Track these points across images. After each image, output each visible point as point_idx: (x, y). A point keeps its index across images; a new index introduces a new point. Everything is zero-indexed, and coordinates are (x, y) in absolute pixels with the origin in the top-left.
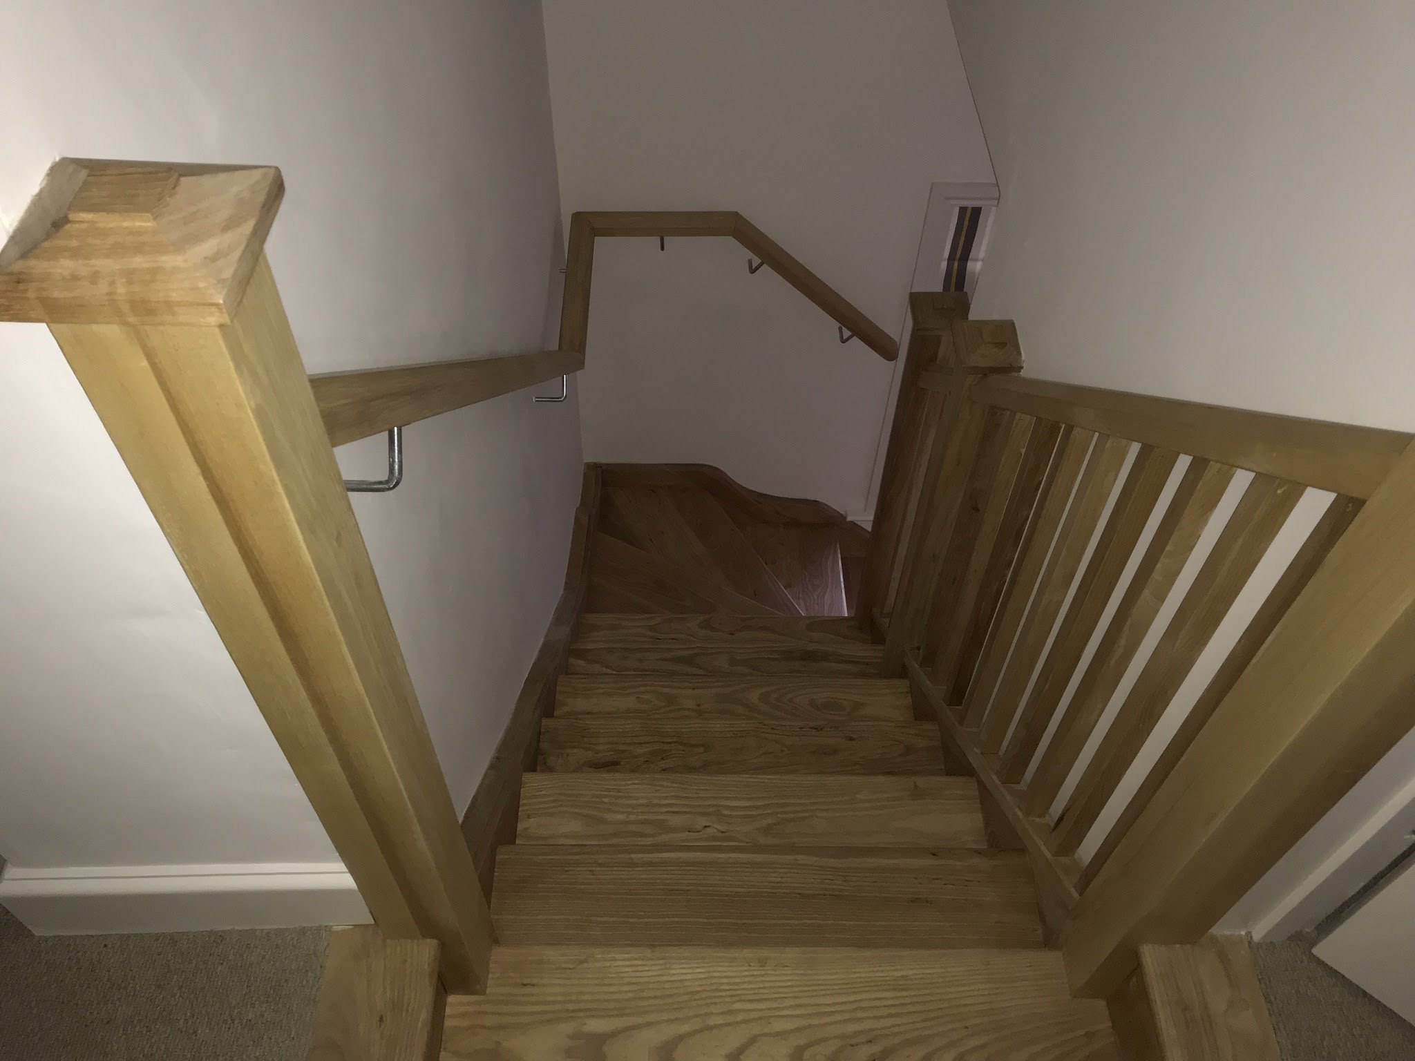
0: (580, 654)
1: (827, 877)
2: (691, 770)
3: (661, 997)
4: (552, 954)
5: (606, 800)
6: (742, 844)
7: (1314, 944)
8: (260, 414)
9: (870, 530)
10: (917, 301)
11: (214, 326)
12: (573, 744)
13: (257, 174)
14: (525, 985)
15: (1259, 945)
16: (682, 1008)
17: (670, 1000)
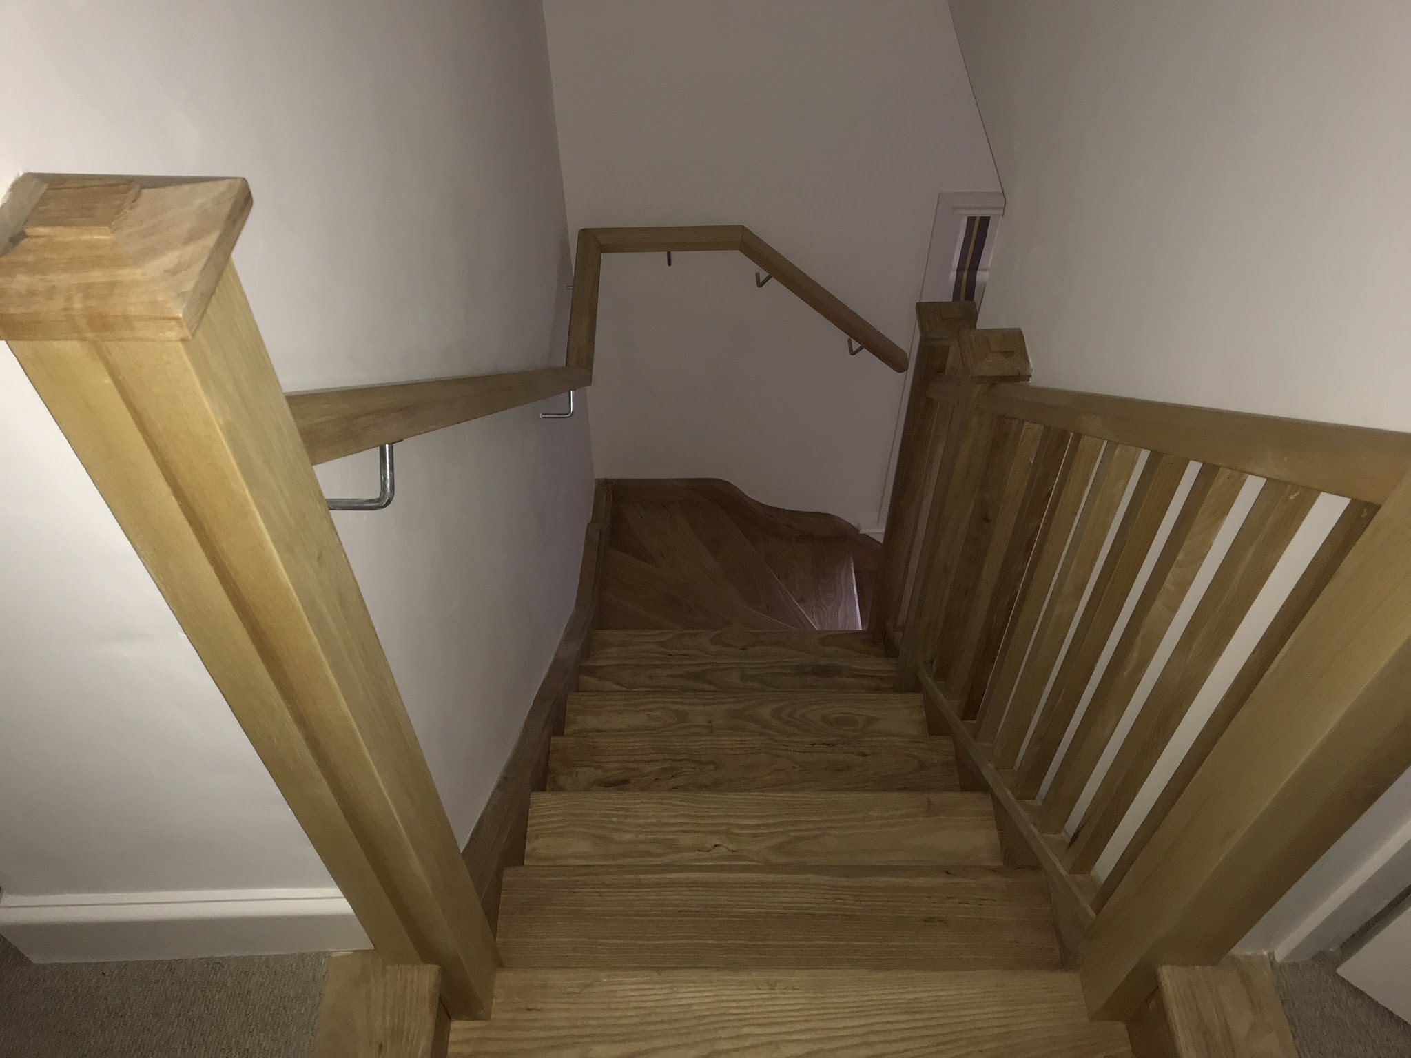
0: (591, 671)
1: (838, 896)
2: (701, 787)
3: (669, 1022)
4: (558, 978)
5: (614, 819)
6: (752, 863)
7: (1338, 963)
8: (230, 431)
9: (881, 541)
10: (925, 311)
11: (177, 340)
12: (583, 763)
13: (223, 186)
14: (530, 1010)
15: (1282, 966)
16: (689, 1033)
17: (677, 1025)
